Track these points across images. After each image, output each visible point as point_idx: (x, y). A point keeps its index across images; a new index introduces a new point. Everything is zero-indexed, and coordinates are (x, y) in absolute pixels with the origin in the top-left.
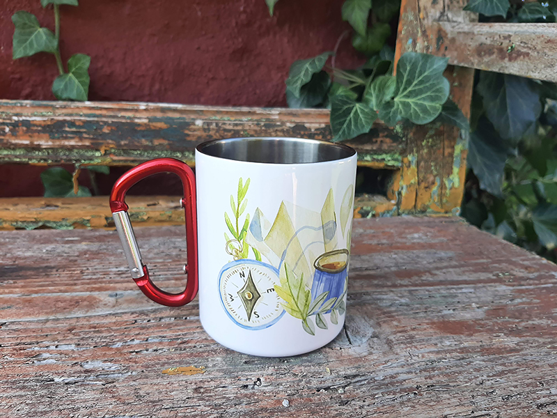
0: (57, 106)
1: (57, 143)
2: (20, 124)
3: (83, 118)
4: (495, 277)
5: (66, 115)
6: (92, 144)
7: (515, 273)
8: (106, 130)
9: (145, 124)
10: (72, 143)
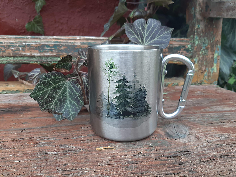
0: (42, 38)
1: (42, 54)
2: (26, 46)
3: (53, 43)
5: (46, 42)
6: (57, 54)
8: (63, 48)
9: (79, 45)
10: (48, 54)
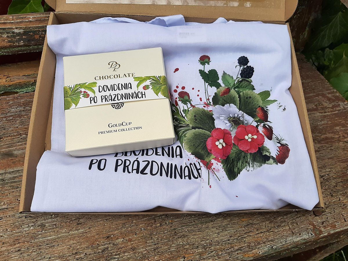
4: (315, 107)
7: (324, 103)
